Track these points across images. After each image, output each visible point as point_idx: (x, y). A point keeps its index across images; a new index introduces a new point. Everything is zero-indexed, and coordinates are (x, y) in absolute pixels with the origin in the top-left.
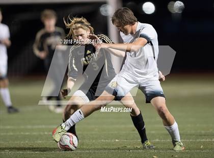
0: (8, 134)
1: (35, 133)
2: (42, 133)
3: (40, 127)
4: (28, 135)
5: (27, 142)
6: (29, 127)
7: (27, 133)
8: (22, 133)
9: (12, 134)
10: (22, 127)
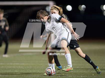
0: (2, 67)
1: (14, 67)
2: (17, 67)
3: (17, 64)
4: (11, 68)
5: (10, 71)
6: (11, 64)
7: (10, 67)
8: (8, 67)
9: (3, 67)
10: (8, 64)
